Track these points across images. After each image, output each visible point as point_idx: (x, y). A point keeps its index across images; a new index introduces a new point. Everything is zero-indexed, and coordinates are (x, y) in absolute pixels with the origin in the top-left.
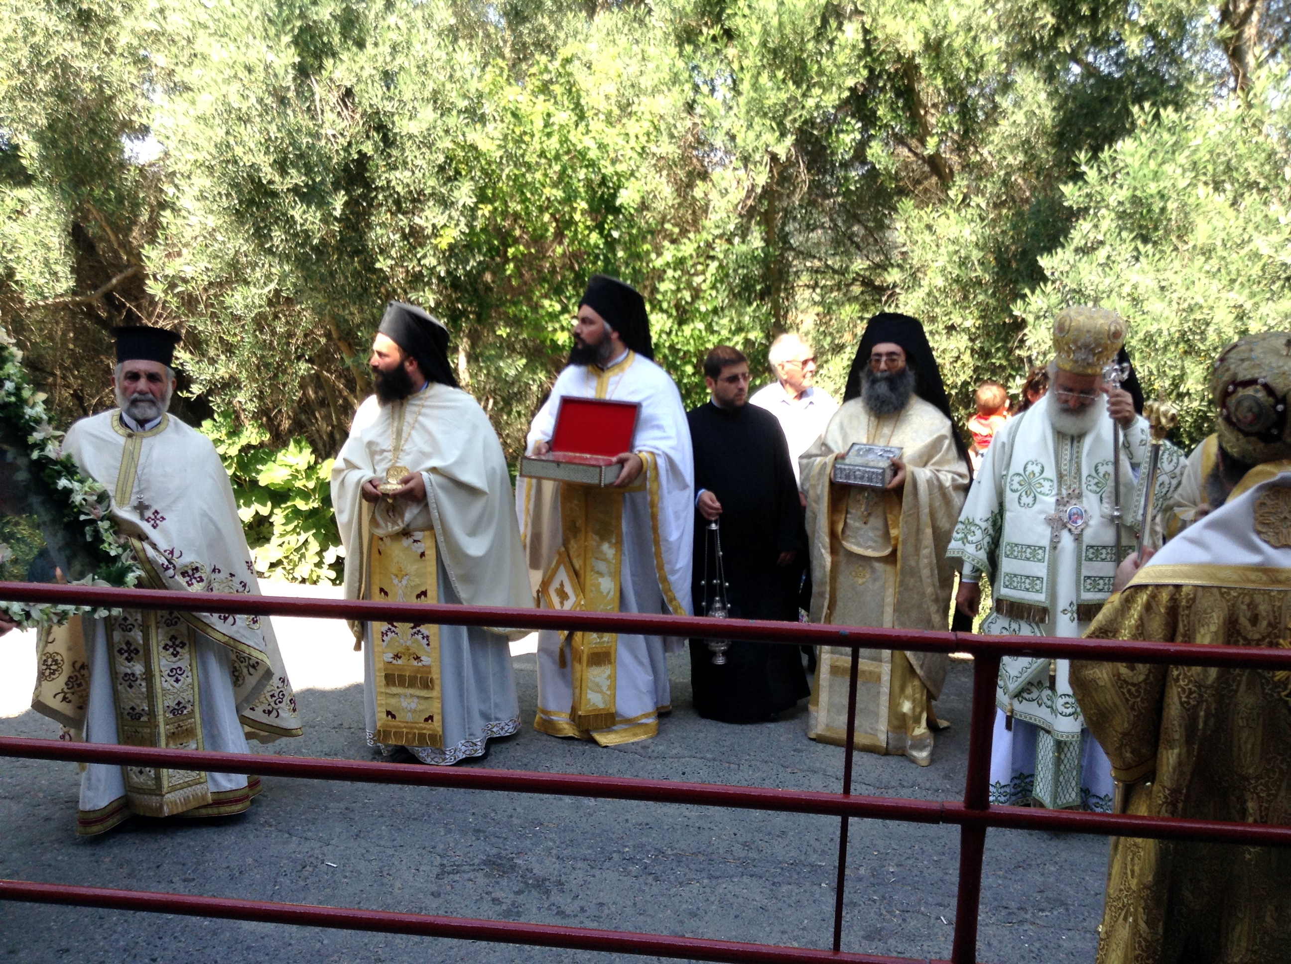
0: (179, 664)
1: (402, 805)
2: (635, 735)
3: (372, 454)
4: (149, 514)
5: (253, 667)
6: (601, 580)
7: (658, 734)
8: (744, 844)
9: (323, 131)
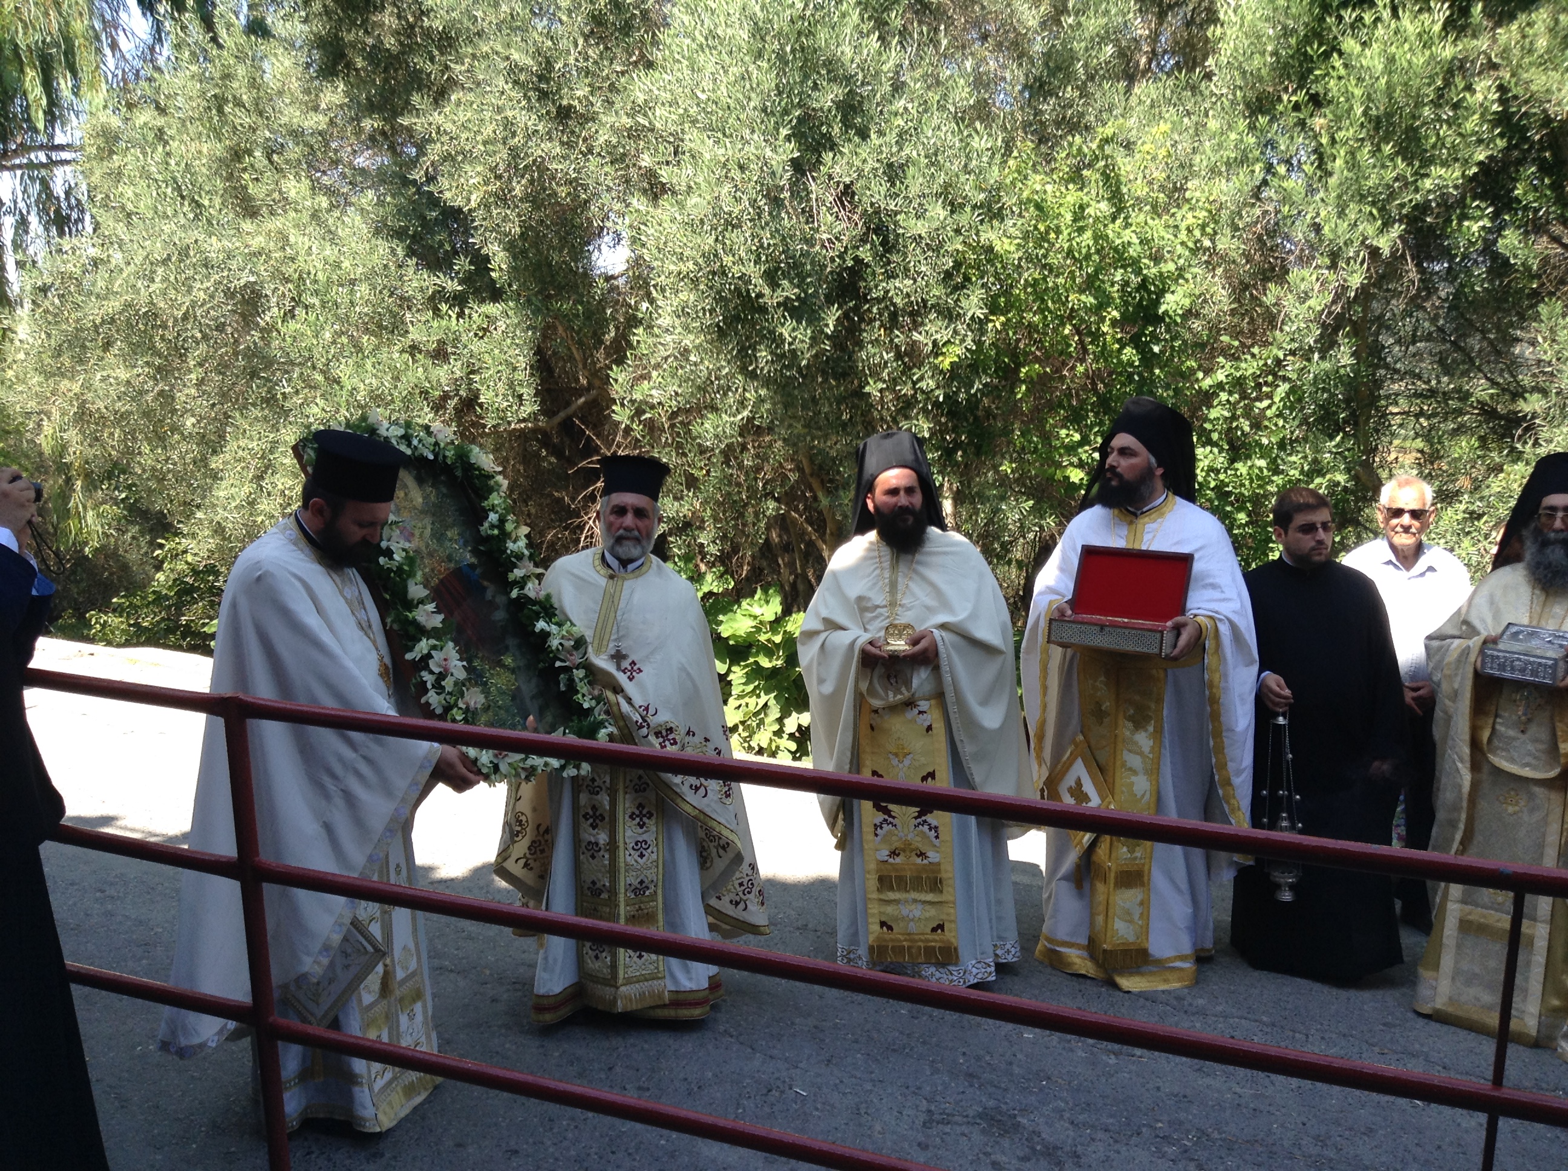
0: (645, 837)
1: (879, 1031)
2: (1166, 981)
3: (863, 610)
4: (625, 664)
5: (724, 848)
6: (1134, 779)
7: (1197, 983)
8: (1317, 1138)
9: (817, 236)
